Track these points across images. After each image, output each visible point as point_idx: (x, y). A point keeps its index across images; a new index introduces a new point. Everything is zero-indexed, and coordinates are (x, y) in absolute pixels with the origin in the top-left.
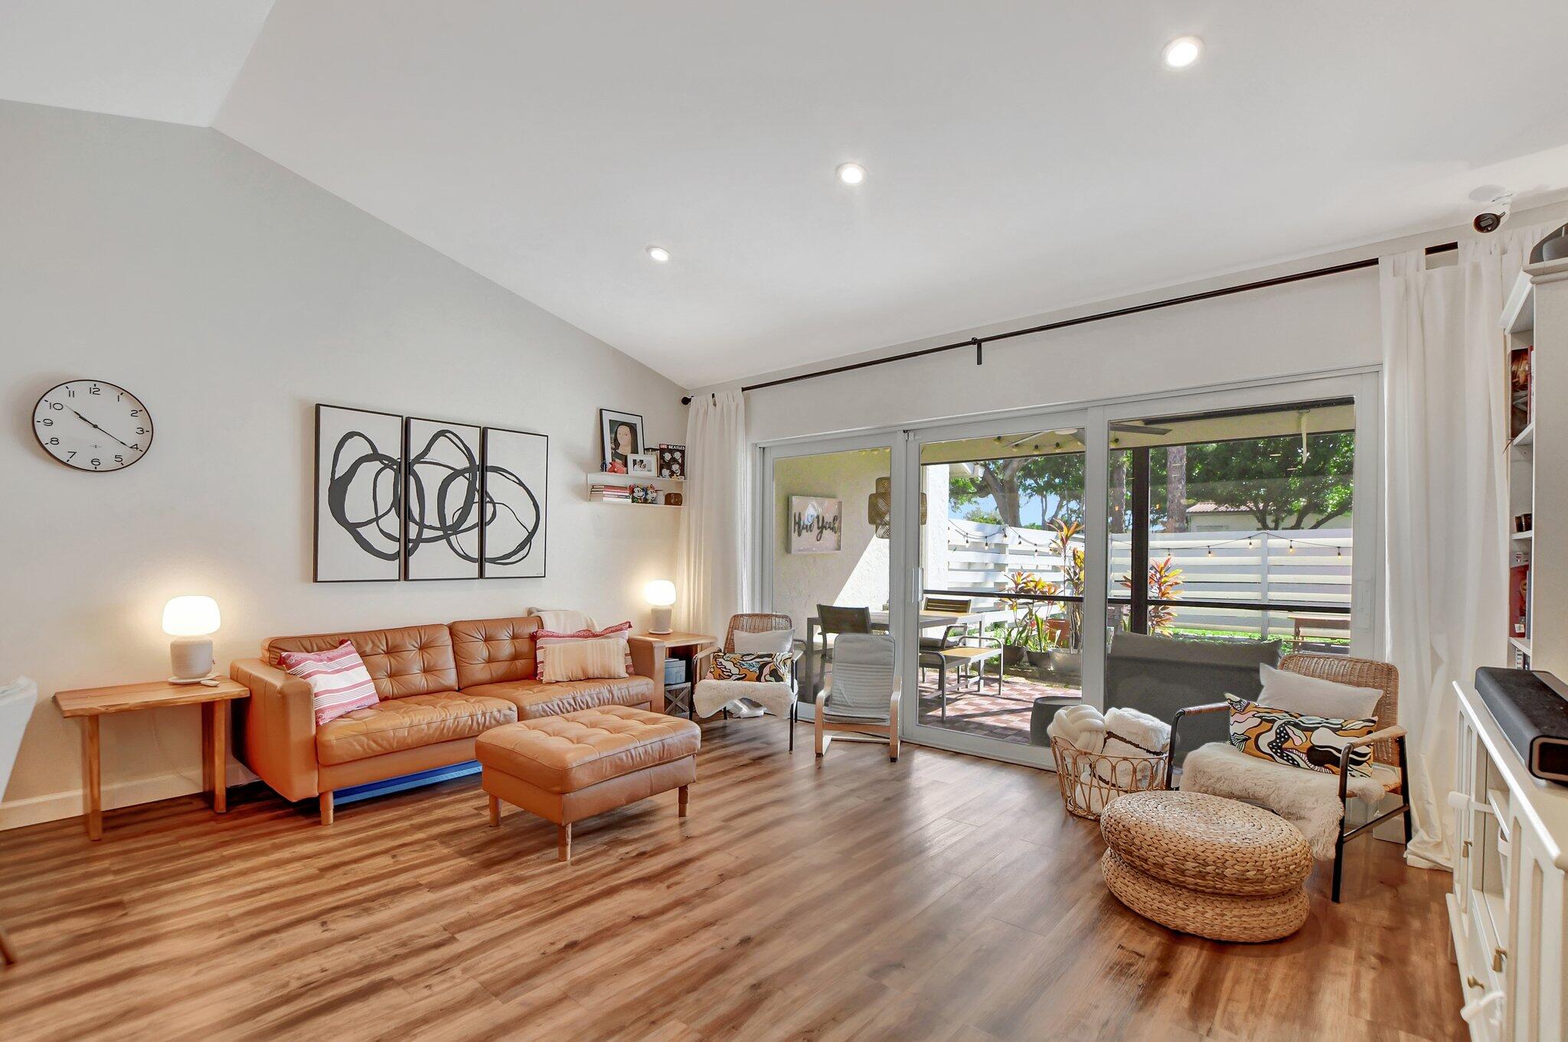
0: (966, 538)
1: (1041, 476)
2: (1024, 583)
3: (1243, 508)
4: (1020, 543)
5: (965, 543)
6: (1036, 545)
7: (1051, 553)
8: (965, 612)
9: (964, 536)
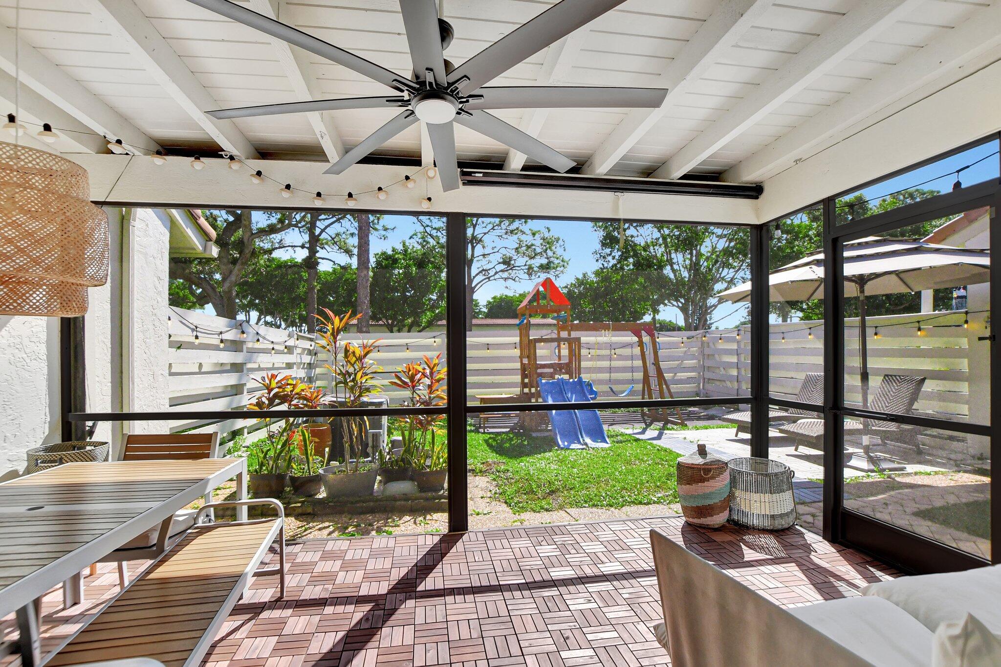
0: (195, 333)
1: (245, 297)
2: (279, 387)
3: (381, 322)
4: (258, 340)
5: (193, 339)
6: (272, 342)
7: (286, 350)
8: (207, 456)
9: (193, 330)
